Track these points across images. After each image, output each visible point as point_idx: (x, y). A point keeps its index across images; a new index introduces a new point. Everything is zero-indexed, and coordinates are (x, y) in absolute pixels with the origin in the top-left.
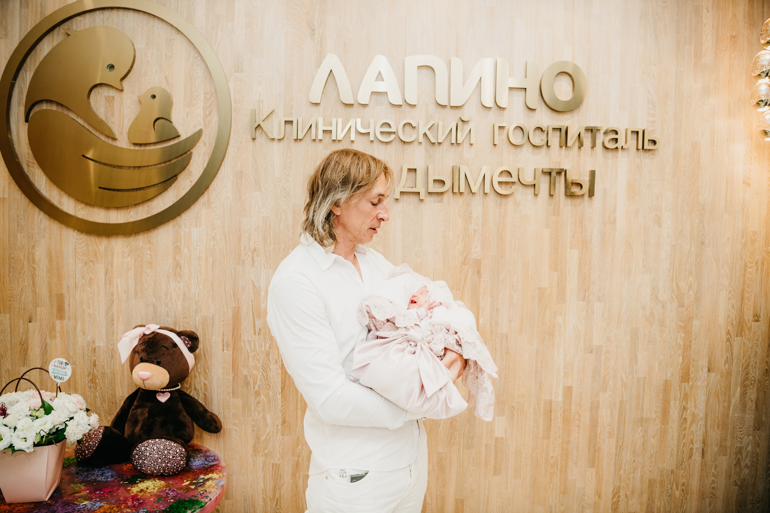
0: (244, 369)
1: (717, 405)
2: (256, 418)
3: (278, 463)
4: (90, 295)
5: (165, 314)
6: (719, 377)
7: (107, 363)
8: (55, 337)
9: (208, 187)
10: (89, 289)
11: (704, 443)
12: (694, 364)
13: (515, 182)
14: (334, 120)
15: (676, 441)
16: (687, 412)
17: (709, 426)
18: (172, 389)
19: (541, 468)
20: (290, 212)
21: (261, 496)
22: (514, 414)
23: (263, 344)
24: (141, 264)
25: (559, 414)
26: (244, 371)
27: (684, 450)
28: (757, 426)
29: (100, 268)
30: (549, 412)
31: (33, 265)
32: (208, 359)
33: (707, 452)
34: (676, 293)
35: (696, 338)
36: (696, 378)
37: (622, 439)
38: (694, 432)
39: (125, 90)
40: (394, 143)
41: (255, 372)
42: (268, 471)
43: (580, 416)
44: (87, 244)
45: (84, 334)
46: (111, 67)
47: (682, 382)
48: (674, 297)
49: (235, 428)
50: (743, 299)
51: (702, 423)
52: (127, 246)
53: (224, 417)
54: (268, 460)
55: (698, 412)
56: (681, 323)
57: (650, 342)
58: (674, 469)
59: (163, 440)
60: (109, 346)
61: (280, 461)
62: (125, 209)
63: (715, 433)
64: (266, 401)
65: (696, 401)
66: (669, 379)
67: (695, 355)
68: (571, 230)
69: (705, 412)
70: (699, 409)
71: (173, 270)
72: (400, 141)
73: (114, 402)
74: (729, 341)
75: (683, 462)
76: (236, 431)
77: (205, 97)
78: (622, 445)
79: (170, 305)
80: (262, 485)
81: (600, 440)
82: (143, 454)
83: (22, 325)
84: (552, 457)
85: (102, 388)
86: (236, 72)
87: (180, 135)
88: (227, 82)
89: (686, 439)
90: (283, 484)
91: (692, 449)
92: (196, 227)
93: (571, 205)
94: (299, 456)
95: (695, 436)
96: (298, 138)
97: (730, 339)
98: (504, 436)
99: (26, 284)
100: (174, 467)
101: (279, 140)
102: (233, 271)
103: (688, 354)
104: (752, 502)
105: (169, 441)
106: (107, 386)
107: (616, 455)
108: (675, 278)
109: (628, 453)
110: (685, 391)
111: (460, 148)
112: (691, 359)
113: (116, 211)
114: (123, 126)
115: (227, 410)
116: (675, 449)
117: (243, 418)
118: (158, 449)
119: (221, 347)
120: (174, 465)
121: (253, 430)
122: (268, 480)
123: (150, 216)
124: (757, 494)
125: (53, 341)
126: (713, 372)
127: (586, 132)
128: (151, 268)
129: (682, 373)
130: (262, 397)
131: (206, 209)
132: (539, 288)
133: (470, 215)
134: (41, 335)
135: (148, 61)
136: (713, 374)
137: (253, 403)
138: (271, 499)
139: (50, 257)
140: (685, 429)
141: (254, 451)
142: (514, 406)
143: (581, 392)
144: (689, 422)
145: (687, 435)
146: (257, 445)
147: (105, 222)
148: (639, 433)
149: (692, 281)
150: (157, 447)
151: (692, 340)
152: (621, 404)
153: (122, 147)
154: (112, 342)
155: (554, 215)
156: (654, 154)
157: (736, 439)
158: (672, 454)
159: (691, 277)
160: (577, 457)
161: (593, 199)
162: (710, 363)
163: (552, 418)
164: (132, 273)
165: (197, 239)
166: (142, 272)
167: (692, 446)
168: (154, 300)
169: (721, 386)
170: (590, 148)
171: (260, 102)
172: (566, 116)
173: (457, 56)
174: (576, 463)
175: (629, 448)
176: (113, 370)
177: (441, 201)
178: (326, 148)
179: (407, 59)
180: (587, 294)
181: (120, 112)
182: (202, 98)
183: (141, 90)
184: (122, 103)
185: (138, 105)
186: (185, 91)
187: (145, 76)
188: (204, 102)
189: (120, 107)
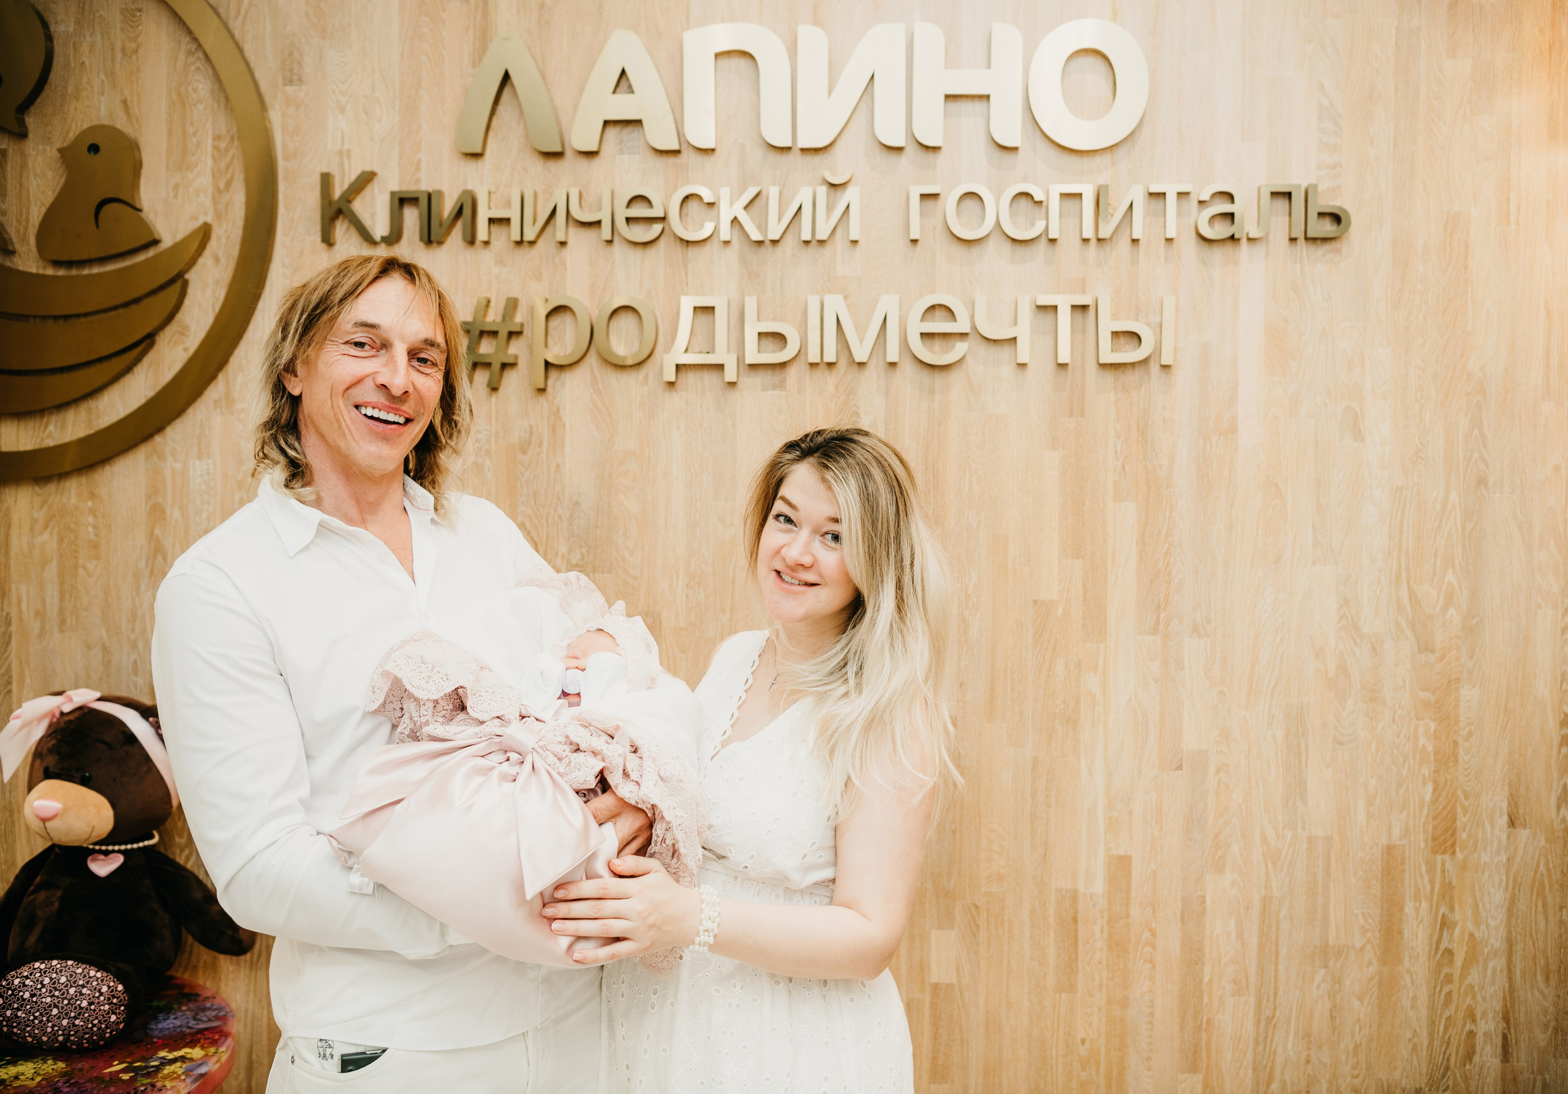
1: (1541, 918)
5: (130, 666)
6: (1543, 842)
11: (1506, 1018)
12: (1466, 803)
13: (967, 334)
15: (1424, 1012)
16: (1452, 934)
17: (1518, 972)
18: (129, 847)
19: (1054, 1068)
22: (978, 926)
24: (73, 546)
25: (1097, 929)
27: (1449, 1038)
30: (1071, 922)
33: (1516, 1043)
34: (1410, 616)
35: (1470, 734)
36: (1476, 843)
37: (1272, 1000)
38: (1476, 989)
39: (31, 135)
40: (660, 244)
43: (1154, 935)
47: (1435, 852)
48: (1404, 625)
51: (1498, 964)
52: (42, 506)
55: (1486, 934)
56: (1427, 695)
57: (1341, 743)
58: (1423, 1086)
59: (70, 963)
62: (35, 418)
63: (1537, 994)
65: (1477, 906)
66: (1398, 843)
67: (1469, 780)
68: (1116, 453)
69: (1505, 932)
70: (1487, 926)
71: (146, 562)
72: (678, 240)
75: (1447, 1069)
77: (216, 148)
78: (1273, 1016)
79: (139, 645)
81: (1210, 999)
82: (15, 996)
84: (1083, 1041)
86: (285, 85)
87: (157, 237)
89: (1453, 1007)
91: (1471, 1034)
92: (200, 458)
95: (1479, 998)
96: (433, 238)
98: (955, 981)
100: (91, 1028)
101: (388, 245)
103: (1450, 777)
105: (84, 966)
107: (1256, 1041)
108: (1404, 576)
109: (1291, 1038)
110: (1444, 877)
111: (827, 250)
112: (1459, 792)
113: (15, 423)
114: (28, 220)
116: (1424, 1034)
118: (54, 983)
120: (92, 1023)
123: (92, 431)
126: (1525, 828)
127: (1153, 201)
128: (98, 558)
129: (1435, 828)
131: (222, 413)
132: (1035, 602)
133: (854, 419)
135: (83, 63)
136: (1524, 834)
140: (1449, 978)
142: (979, 904)
143: (1154, 872)
144: (1459, 962)
145: (1455, 996)
148: (1318, 987)
149: (1455, 583)
150: (51, 979)
151: (1460, 740)
152: (1265, 906)
153: (25, 270)
155: (1071, 416)
156: (1339, 251)
158: (1415, 1045)
159: (1450, 572)
160: (1150, 1044)
161: (1173, 370)
162: (1513, 802)
163: (1080, 937)
164: (52, 569)
165: (203, 487)
166: (76, 568)
167: (1473, 1027)
168: (104, 634)
169: (1551, 866)
170: (1163, 241)
171: (343, 155)
172: (1097, 160)
173: (816, 22)
174: (1148, 1059)
175: (1293, 1024)
176: (10, 802)
177: (782, 386)
178: (500, 262)
179: (690, 38)
180: (1163, 616)
181: (21, 187)
182: (210, 149)
183: (68, 133)
184: (24, 166)
185: (61, 170)
186: (170, 133)
187: (77, 99)
188: (213, 157)
189: (21, 175)
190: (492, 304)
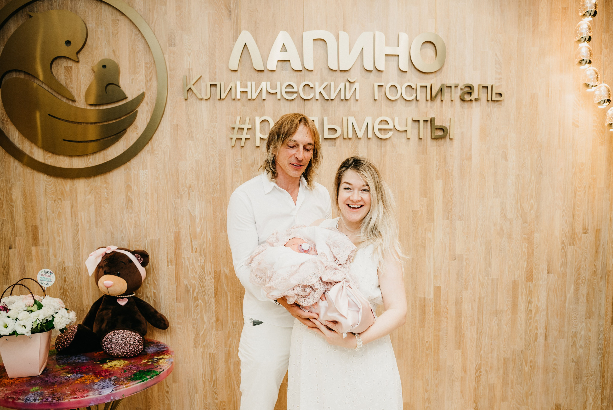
0: (185, 280)
1: (556, 299)
2: (195, 317)
3: (214, 352)
4: (59, 226)
5: (121, 238)
6: (557, 277)
7: (75, 280)
8: (32, 260)
9: (151, 138)
10: (58, 220)
11: (546, 329)
12: (536, 267)
13: (391, 129)
14: (249, 83)
15: (524, 328)
16: (532, 305)
17: (549, 315)
18: (129, 296)
19: (419, 351)
20: (217, 156)
21: (202, 379)
23: (199, 260)
24: (100, 200)
25: (431, 308)
26: (185, 281)
27: (531, 335)
28: (588, 315)
29: (67, 204)
30: (423, 307)
31: (11, 204)
32: (156, 273)
33: (549, 336)
34: (521, 213)
35: (537, 247)
36: (538, 278)
37: (481, 327)
38: (538, 321)
39: (80, 61)
40: (296, 100)
41: (194, 282)
42: (206, 359)
43: (447, 310)
44: (55, 185)
45: (55, 257)
46: (68, 43)
47: (527, 282)
48: (519, 215)
49: (179, 326)
50: (574, 216)
51: (544, 313)
52: (88, 186)
53: (170, 318)
54: (206, 350)
55: (541, 305)
56: (525, 236)
57: (501, 251)
58: (523, 349)
59: (125, 330)
60: (77, 265)
61: (216, 351)
62: (85, 157)
63: (555, 321)
64: (202, 304)
65: (538, 296)
66: (517, 280)
67: (537, 261)
68: (436, 165)
69: (546, 305)
70: (541, 303)
71: (126, 204)
72: (301, 99)
73: (82, 309)
74: (564, 249)
75: (530, 344)
76: (180, 328)
77: (146, 67)
78: (482, 332)
79: (124, 231)
80: (202, 370)
81: (464, 327)
82: (111, 341)
83: (3, 252)
84: (427, 342)
85: (71, 299)
86: (170, 46)
87: (127, 96)
88: (163, 54)
89: (532, 326)
90: (219, 368)
91: (537, 334)
92: (143, 169)
93: (436, 146)
94: (230, 347)
95: (539, 323)
96: (221, 98)
97: (565, 248)
99: (6, 218)
101: (206, 99)
102: (174, 204)
103: (531, 260)
104: (587, 375)
105: (130, 331)
106: (76, 297)
107: (477, 339)
108: (519, 201)
109: (487, 338)
110: (530, 289)
111: (348, 103)
112: (534, 264)
113: (78, 158)
114: (80, 90)
115: (173, 312)
116: (524, 334)
117: (185, 318)
118: (122, 337)
119: (166, 263)
120: (134, 349)
121: (194, 328)
122: (206, 366)
124: (591, 369)
125: (30, 264)
127: (447, 88)
128: (108, 203)
129: (527, 274)
130: (200, 301)
131: (151, 155)
132: (413, 211)
134: (19, 259)
135: (98, 37)
136: (551, 275)
137: (192, 306)
138: (209, 381)
139: (25, 197)
140: (531, 318)
141: (195, 344)
143: (448, 291)
144: (533, 313)
145: (532, 324)
146: (197, 339)
147: (69, 167)
148: (494, 322)
149: (533, 203)
150: (121, 335)
151: (534, 249)
152: (479, 299)
153: (80, 107)
154: (78, 262)
155: (423, 154)
156: (501, 104)
157: (572, 325)
158: (521, 338)
159: (532, 200)
160: (446, 342)
161: (453, 140)
162: (549, 266)
163: (426, 311)
164: (92, 207)
165: (144, 179)
166: (101, 206)
167: (537, 332)
168: (112, 229)
169: (559, 284)
170: (450, 101)
171: (190, 70)
172: (431, 76)
173: (344, 30)
174: (446, 346)
175: (487, 334)
176: (80, 285)
177: (335, 145)
178: (243, 105)
179: (305, 34)
180: (450, 214)
181: (77, 79)
182: (144, 67)
183: (94, 61)
184: (78, 72)
185: (92, 73)
186: (130, 61)
187: (97, 49)
188: (145, 70)
189: (77, 75)
190: (241, 119)
